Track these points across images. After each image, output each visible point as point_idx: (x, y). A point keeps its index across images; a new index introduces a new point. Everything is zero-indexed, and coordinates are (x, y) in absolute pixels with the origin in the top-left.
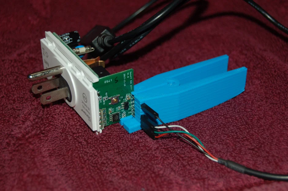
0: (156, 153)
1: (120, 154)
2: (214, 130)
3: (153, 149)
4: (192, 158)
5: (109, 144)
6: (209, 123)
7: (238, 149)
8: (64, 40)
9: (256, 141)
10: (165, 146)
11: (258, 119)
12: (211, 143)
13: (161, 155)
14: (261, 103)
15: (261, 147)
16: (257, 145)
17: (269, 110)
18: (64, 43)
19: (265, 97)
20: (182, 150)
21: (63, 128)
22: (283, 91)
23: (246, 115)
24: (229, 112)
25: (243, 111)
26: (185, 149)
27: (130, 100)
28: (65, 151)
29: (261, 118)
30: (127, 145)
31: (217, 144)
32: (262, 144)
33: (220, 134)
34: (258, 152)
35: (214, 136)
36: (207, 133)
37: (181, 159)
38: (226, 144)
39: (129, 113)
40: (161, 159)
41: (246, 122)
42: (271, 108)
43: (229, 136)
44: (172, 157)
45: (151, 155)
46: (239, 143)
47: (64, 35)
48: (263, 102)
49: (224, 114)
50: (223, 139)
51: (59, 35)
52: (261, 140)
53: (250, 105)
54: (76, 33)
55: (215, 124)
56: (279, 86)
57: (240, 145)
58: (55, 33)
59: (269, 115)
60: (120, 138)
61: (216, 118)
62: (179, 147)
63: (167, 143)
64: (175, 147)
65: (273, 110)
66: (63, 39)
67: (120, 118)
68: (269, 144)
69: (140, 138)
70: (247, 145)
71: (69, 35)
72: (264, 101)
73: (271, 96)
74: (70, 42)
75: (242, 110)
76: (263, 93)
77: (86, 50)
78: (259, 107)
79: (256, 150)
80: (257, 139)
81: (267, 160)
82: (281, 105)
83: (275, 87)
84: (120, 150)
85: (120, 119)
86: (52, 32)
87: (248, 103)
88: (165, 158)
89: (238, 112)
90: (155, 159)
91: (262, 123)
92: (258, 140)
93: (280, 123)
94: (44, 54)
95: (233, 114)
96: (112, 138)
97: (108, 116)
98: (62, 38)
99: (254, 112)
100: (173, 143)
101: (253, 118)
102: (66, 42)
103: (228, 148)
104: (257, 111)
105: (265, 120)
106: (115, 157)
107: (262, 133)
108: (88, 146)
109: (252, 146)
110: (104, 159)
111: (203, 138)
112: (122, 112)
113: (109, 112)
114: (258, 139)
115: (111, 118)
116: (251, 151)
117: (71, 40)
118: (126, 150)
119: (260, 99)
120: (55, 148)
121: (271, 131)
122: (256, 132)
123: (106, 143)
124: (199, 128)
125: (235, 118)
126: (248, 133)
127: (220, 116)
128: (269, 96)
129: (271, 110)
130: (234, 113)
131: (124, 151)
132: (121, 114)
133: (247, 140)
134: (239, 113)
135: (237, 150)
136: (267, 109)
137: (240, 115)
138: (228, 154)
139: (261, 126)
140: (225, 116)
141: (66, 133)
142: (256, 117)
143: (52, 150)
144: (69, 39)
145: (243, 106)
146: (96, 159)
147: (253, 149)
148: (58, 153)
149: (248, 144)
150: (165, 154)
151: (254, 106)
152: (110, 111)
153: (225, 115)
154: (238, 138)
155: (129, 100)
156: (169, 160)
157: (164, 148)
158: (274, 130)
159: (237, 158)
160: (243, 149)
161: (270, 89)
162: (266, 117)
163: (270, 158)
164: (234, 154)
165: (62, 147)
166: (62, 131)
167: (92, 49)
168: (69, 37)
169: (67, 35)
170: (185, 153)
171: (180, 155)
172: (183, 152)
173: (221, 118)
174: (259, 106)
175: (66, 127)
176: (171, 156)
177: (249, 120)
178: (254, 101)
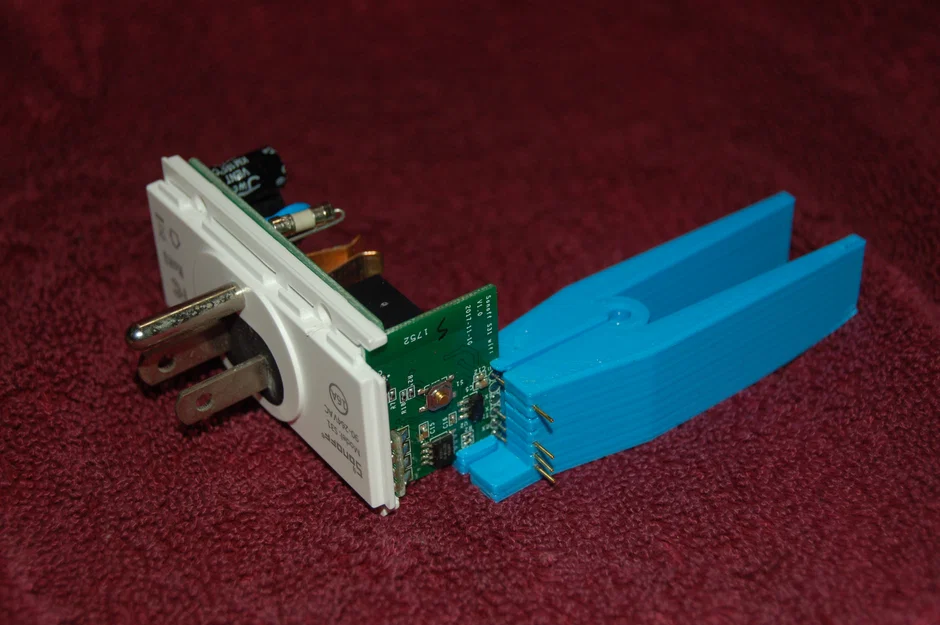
0: (399, 589)
1: (281, 590)
2: (617, 506)
3: (394, 575)
4: (530, 608)
5: (244, 554)
6: (603, 482)
7: (694, 571)
8: (231, 186)
9: (762, 548)
10: (437, 562)
11: (778, 468)
12: (606, 554)
13: (419, 597)
14: (793, 409)
15: (777, 568)
16: (764, 563)
17: (820, 430)
18: (233, 194)
19: (809, 385)
20: (495, 579)
21: (91, 494)
22: (871, 362)
23: (737, 455)
24: (676, 442)
25: (727, 437)
26: (506, 573)
27: (487, 387)
28: (88, 581)
29: (787, 464)
30: (308, 559)
31: (622, 558)
32: (782, 558)
33: (638, 519)
34: (765, 587)
35: (616, 528)
36: (592, 515)
37: (490, 611)
38: (655, 556)
39: (484, 429)
40: (417, 611)
41: (735, 480)
42: (826, 423)
43: (667, 530)
44: (460, 605)
45: (382, 598)
46: (702, 552)
47: (230, 168)
48: (802, 403)
49: (661, 447)
50: (647, 539)
51: (211, 168)
52: (780, 546)
53: (752, 418)
54: (269, 155)
55: (625, 482)
56: (859, 346)
57: (703, 560)
58: (194, 161)
59: (816, 453)
60: (286, 533)
61: (629, 460)
62: (487, 566)
63: (445, 552)
64: (473, 568)
65: (834, 433)
66: (229, 182)
67: (457, 450)
68: (805, 558)
69: (357, 533)
70: (730, 561)
71: (247, 166)
72: (806, 399)
73: (829, 380)
74: (251, 190)
75: (725, 433)
76: (806, 370)
77: (317, 219)
78: (784, 424)
79: (760, 577)
80: (767, 540)
81: (795, 610)
82: (860, 410)
83: (846, 349)
84: (279, 577)
85: (457, 454)
86: (186, 158)
87: (749, 409)
88: (432, 608)
89: (709, 442)
90: (397, 610)
91: (791, 484)
92: (770, 547)
93: (851, 480)
94: (161, 233)
95: (692, 448)
96: (259, 530)
97: (417, 449)
98: (223, 178)
99: (767, 441)
100: (469, 553)
101: (760, 466)
102: (239, 192)
103: (661, 569)
104: (775, 438)
105: (802, 471)
106: (259, 604)
107: (788, 520)
108: (170, 562)
109: (748, 565)
110: (221, 613)
111: (577, 536)
112: (462, 431)
113: (421, 436)
114: (773, 542)
115: (425, 454)
116: (743, 582)
117: (254, 183)
118: (300, 579)
119: (793, 395)
120: (54, 566)
121: (817, 513)
122: (764, 518)
123: (237, 550)
124: (563, 499)
125: (695, 462)
126: (737, 517)
127: (645, 457)
128: (822, 382)
129: (825, 431)
130: (695, 445)
131: (292, 581)
132: (459, 438)
133: (734, 542)
134: (712, 444)
135: (689, 577)
136: (811, 431)
137: (713, 451)
138: (658, 590)
139: (787, 494)
140: (662, 454)
141: (97, 518)
142: (770, 462)
143: (42, 574)
144: (250, 180)
145: (727, 422)
146: (192, 610)
147: (750, 577)
148: (65, 586)
149: (734, 558)
150: (437, 593)
151: (768, 422)
152: (422, 432)
153: (662, 450)
154: (698, 536)
155: (484, 390)
156: (446, 612)
157: (433, 571)
158: (827, 506)
159: (687, 602)
160: (713, 572)
161: (830, 359)
162: (807, 459)
163: (805, 603)
164: (677, 590)
165: (78, 567)
166: (83, 506)
167: (338, 215)
168: (249, 173)
169: (240, 168)
170: (505, 588)
171: (489, 595)
172: (499, 585)
173: (646, 462)
174: (785, 420)
175: (100, 494)
176: (455, 601)
177: (744, 470)
178: (770, 401)
